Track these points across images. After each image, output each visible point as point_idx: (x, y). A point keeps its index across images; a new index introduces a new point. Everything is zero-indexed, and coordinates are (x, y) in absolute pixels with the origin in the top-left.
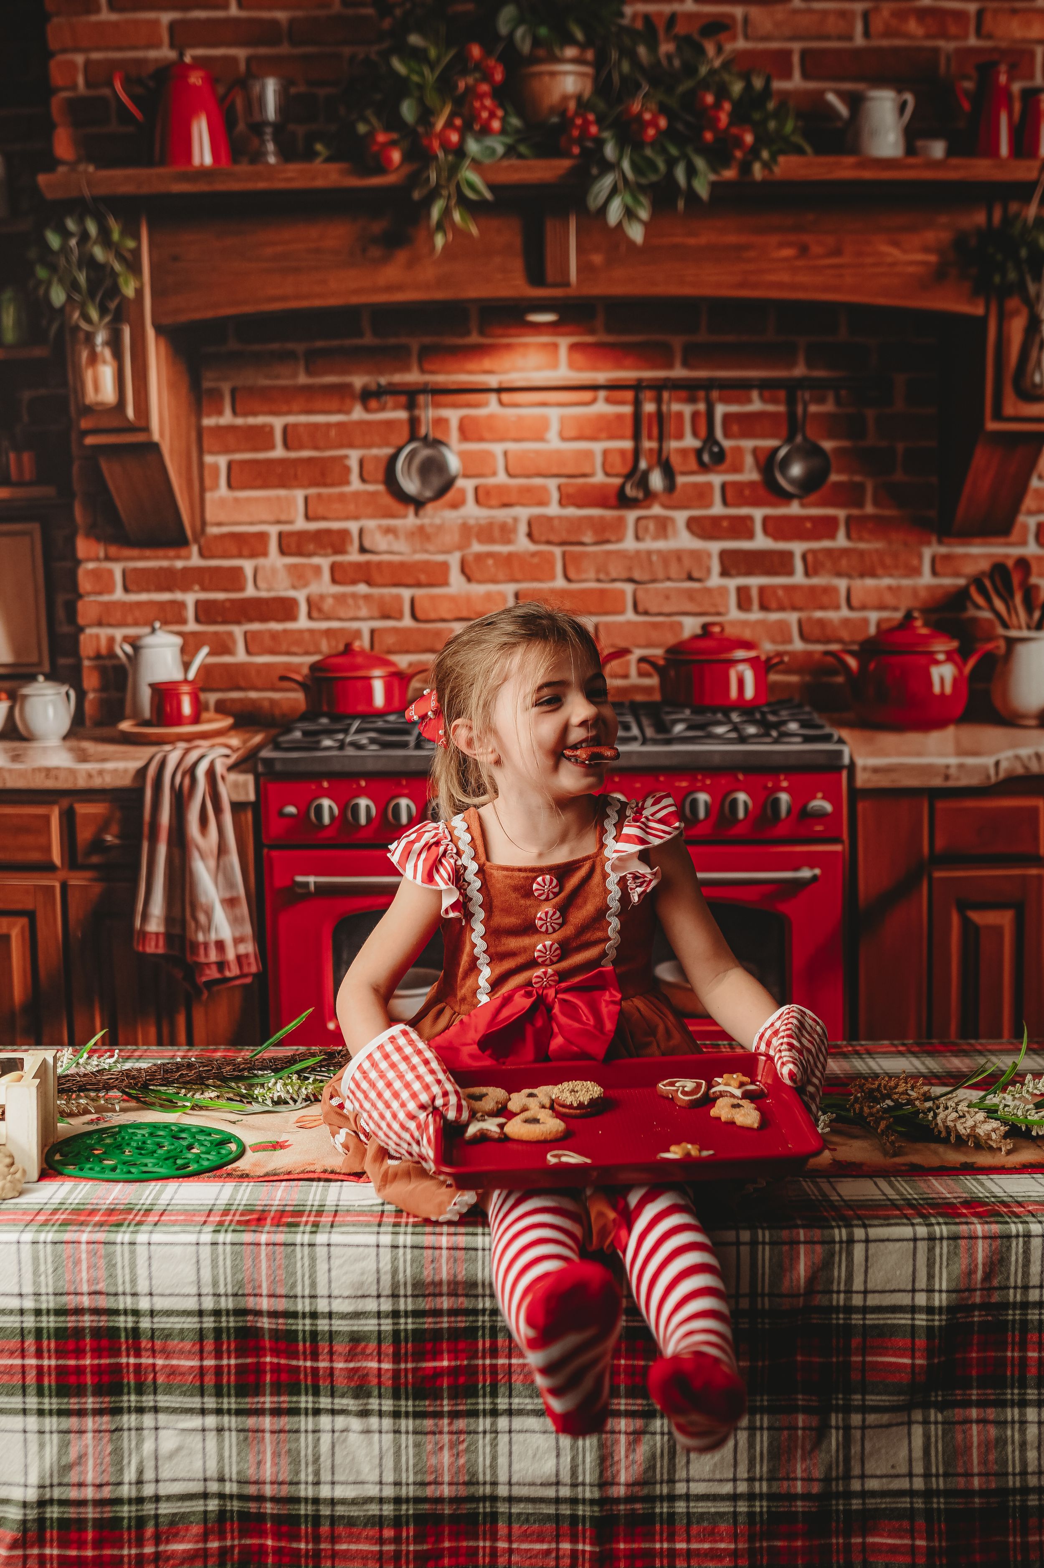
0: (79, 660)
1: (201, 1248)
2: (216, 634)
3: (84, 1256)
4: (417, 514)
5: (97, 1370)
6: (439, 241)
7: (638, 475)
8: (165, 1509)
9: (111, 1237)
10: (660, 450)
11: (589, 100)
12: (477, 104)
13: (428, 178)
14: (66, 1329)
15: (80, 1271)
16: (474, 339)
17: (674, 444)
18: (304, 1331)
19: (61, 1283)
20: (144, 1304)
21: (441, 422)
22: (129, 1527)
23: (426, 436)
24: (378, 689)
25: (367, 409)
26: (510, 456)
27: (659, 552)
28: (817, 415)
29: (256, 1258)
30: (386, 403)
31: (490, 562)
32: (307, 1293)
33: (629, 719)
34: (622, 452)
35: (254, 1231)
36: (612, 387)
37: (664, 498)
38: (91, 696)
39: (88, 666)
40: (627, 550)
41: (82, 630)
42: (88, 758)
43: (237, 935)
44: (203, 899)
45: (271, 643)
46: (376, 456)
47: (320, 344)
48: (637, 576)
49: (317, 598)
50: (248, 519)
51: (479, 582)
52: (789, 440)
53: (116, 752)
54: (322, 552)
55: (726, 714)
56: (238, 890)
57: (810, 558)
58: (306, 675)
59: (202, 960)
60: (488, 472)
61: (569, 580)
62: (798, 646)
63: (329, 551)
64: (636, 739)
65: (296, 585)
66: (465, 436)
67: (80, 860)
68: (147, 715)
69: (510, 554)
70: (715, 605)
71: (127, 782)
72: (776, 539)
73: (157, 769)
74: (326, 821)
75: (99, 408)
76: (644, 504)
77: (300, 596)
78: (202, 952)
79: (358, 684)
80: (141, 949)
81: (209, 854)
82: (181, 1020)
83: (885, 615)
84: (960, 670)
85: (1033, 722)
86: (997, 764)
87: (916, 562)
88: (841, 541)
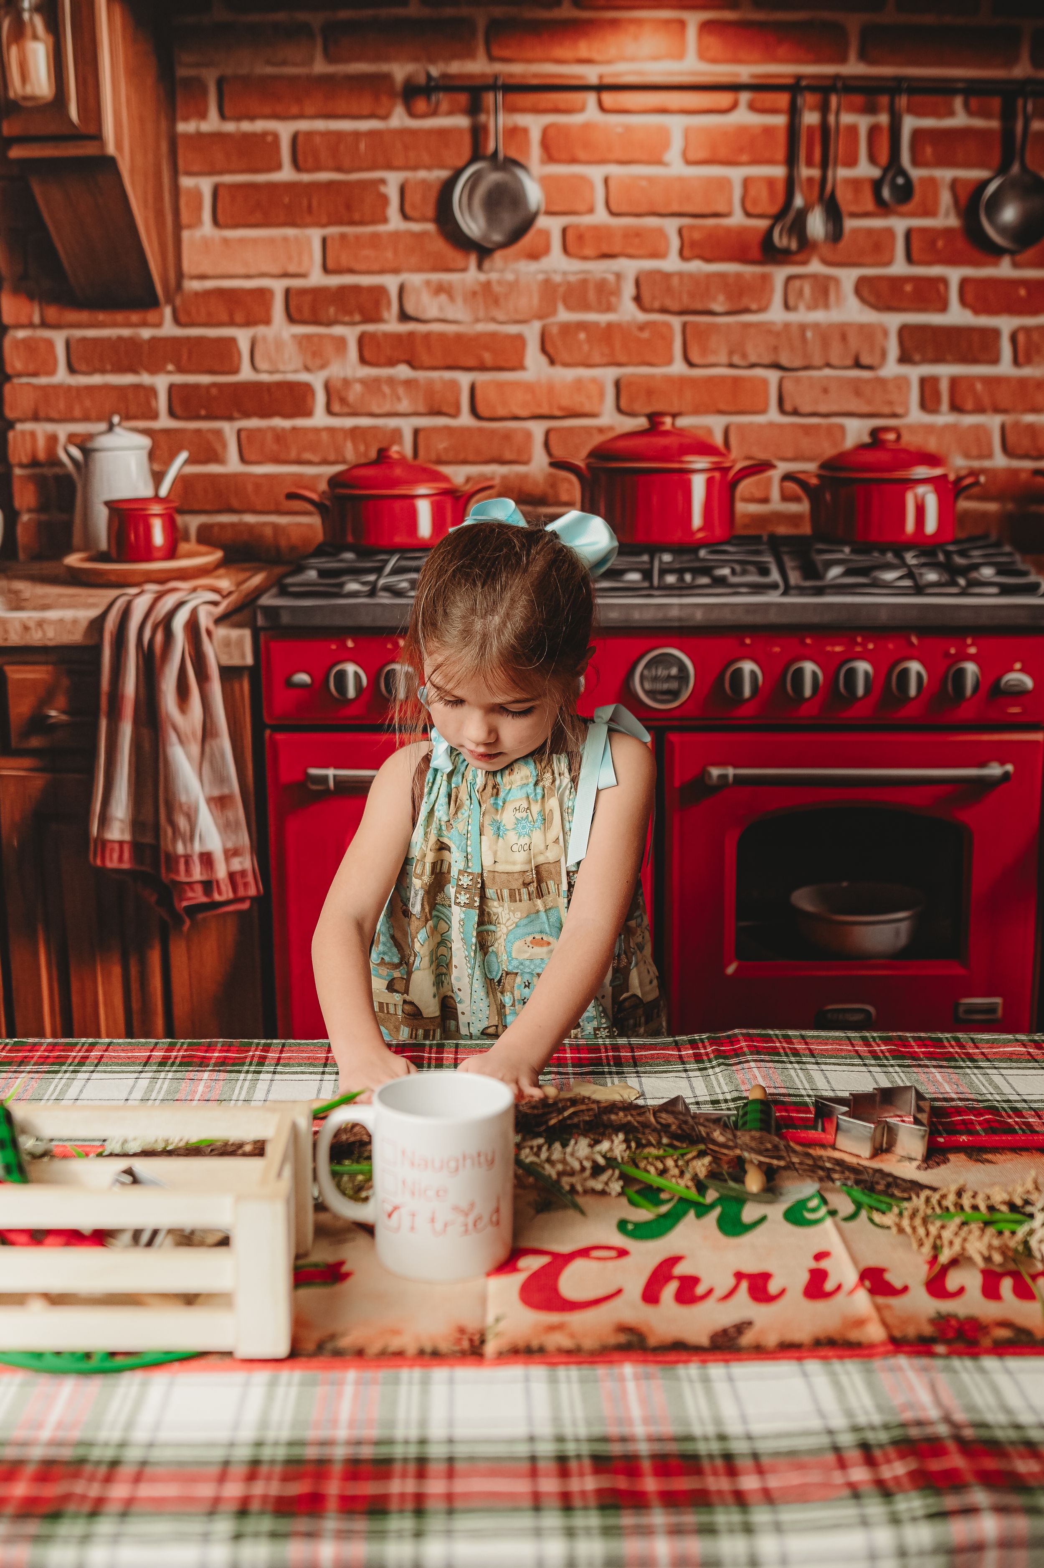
0: (9, 467)
2: (199, 430)
4: (480, 267)
7: (791, 215)
10: (823, 180)
16: (566, 12)
17: (843, 173)
21: (516, 134)
23: (495, 154)
24: (424, 510)
25: (412, 114)
26: (612, 184)
27: (816, 326)
30: (438, 104)
31: (582, 336)
33: (768, 559)
34: (770, 182)
36: (757, 87)
37: (825, 250)
38: (25, 518)
39: (21, 477)
40: (773, 323)
41: (11, 425)
42: (23, 604)
43: (230, 845)
44: (183, 799)
45: (275, 447)
46: (424, 182)
47: (344, 14)
48: (784, 361)
49: (339, 384)
50: (241, 271)
51: (566, 365)
52: (1003, 169)
53: (60, 596)
54: (347, 319)
55: (899, 555)
56: (230, 786)
57: (1021, 338)
58: (324, 492)
59: (183, 878)
60: (582, 207)
61: (690, 364)
62: (1000, 461)
63: (357, 318)
64: (774, 586)
65: (310, 364)
66: (550, 155)
67: (14, 743)
68: (103, 545)
69: (610, 326)
70: (890, 403)
71: (76, 637)
72: (976, 311)
73: (118, 620)
74: (351, 693)
75: (29, 104)
76: (798, 258)
77: (317, 381)
78: (182, 867)
79: (397, 505)
80: (99, 862)
81: (190, 736)
82: (155, 958)
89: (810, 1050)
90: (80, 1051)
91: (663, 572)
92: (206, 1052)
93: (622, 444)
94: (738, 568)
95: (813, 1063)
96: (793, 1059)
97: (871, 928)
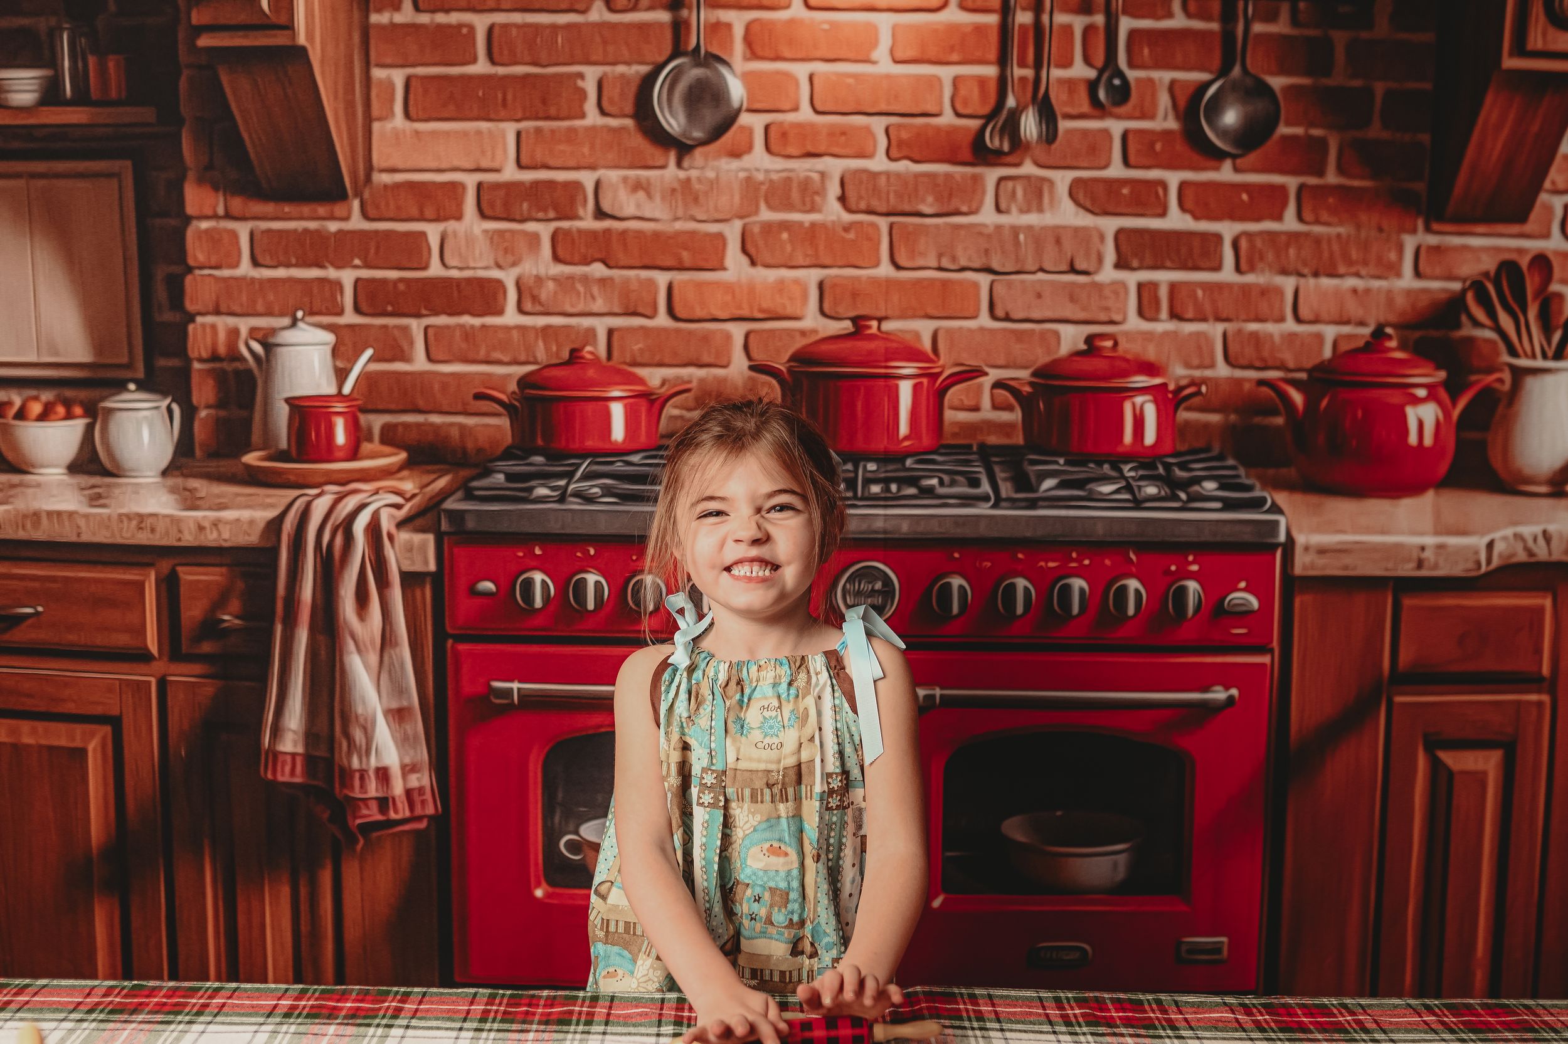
0: (188, 361)
2: (385, 327)
4: (679, 164)
7: (1004, 114)
10: (1037, 81)
17: (1057, 73)
21: (720, 29)
23: (697, 49)
24: (617, 412)
25: (612, 8)
26: (816, 81)
27: (1029, 228)
28: (1260, 36)
31: (785, 236)
33: (979, 469)
34: (982, 81)
37: (1039, 152)
38: (203, 413)
39: (200, 370)
40: (985, 226)
41: (191, 318)
42: (198, 503)
43: (407, 760)
44: (360, 710)
45: (464, 345)
46: (622, 76)
48: (996, 266)
49: (531, 282)
50: (433, 165)
51: (767, 266)
52: (1224, 71)
53: (238, 495)
54: (540, 215)
55: (1116, 467)
56: (409, 698)
57: (1244, 244)
58: (514, 393)
59: (357, 794)
60: (787, 106)
61: (898, 267)
62: (1222, 370)
63: (552, 214)
64: (986, 498)
65: (501, 262)
66: (753, 52)
67: (186, 647)
68: (283, 443)
69: (813, 225)
70: (1107, 309)
71: (253, 538)
72: (1196, 217)
73: (296, 521)
74: (538, 603)
76: (1009, 159)
77: (509, 278)
78: (357, 783)
79: (590, 407)
80: (270, 776)
81: (368, 644)
82: (326, 878)
83: (1346, 330)
84: (1447, 414)
85: (1543, 489)
86: (1490, 545)
87: (1393, 256)
88: (1290, 222)
89: (996, 1013)
90: (201, 998)
91: (868, 482)
92: (338, 1001)
93: (825, 347)
94: (946, 478)
95: (997, 1030)
96: (976, 1024)
97: (1088, 860)
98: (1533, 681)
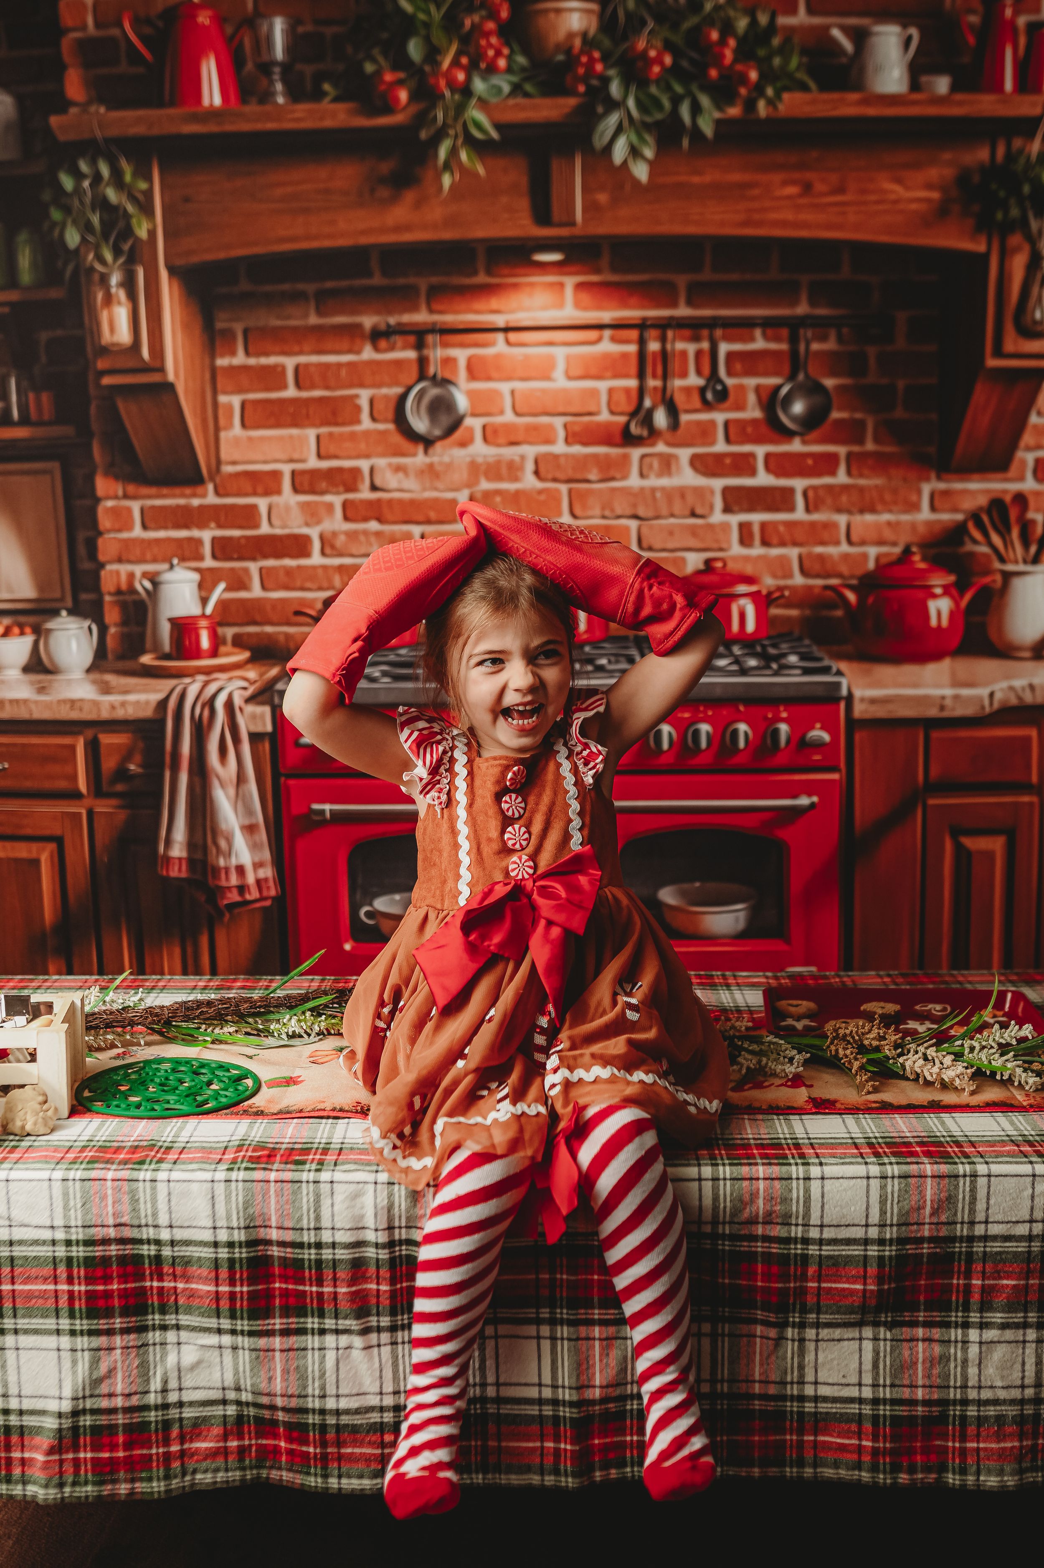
0: (101, 595)
1: (216, 1184)
2: (232, 570)
3: (109, 1192)
4: (426, 452)
5: (123, 1293)
6: (447, 180)
7: (643, 412)
8: (188, 1413)
9: (135, 1175)
10: (664, 388)
11: (594, 37)
12: (483, 42)
13: (435, 116)
14: (94, 1257)
15: (106, 1205)
16: (482, 278)
17: (678, 383)
18: (310, 1260)
19: (89, 1216)
20: (165, 1235)
21: (449, 362)
22: (157, 1430)
23: (435, 376)
25: (377, 349)
26: (517, 395)
27: (663, 489)
28: (818, 353)
29: (266, 1194)
30: (395, 343)
31: (498, 499)
32: (312, 1226)
33: (634, 652)
34: (627, 391)
35: (265, 1169)
36: (617, 326)
37: (668, 436)
38: (112, 630)
39: (109, 602)
40: (632, 487)
41: (102, 566)
42: (111, 690)
43: (257, 860)
44: (223, 826)
45: (286, 579)
46: (385, 396)
47: (329, 285)
48: (641, 512)
49: (329, 535)
50: (261, 458)
52: (792, 377)
53: (137, 684)
54: (334, 490)
55: (728, 647)
56: (257, 817)
57: (811, 494)
59: (224, 883)
60: (496, 411)
61: (574, 516)
62: (798, 580)
63: (341, 489)
65: (309, 521)
66: (472, 376)
67: (105, 788)
68: (167, 647)
69: (517, 491)
70: (717, 541)
71: (148, 713)
72: (777, 476)
73: (177, 700)
75: (115, 349)
76: (649, 442)
77: (314, 533)
78: (223, 876)
80: (164, 873)
81: (228, 782)
82: (204, 941)
83: (884, 549)
84: (957, 604)
85: (1027, 654)
86: (992, 695)
87: (914, 498)
88: (842, 477)
94: (613, 659)
97: (715, 916)
98: (1025, 787)
